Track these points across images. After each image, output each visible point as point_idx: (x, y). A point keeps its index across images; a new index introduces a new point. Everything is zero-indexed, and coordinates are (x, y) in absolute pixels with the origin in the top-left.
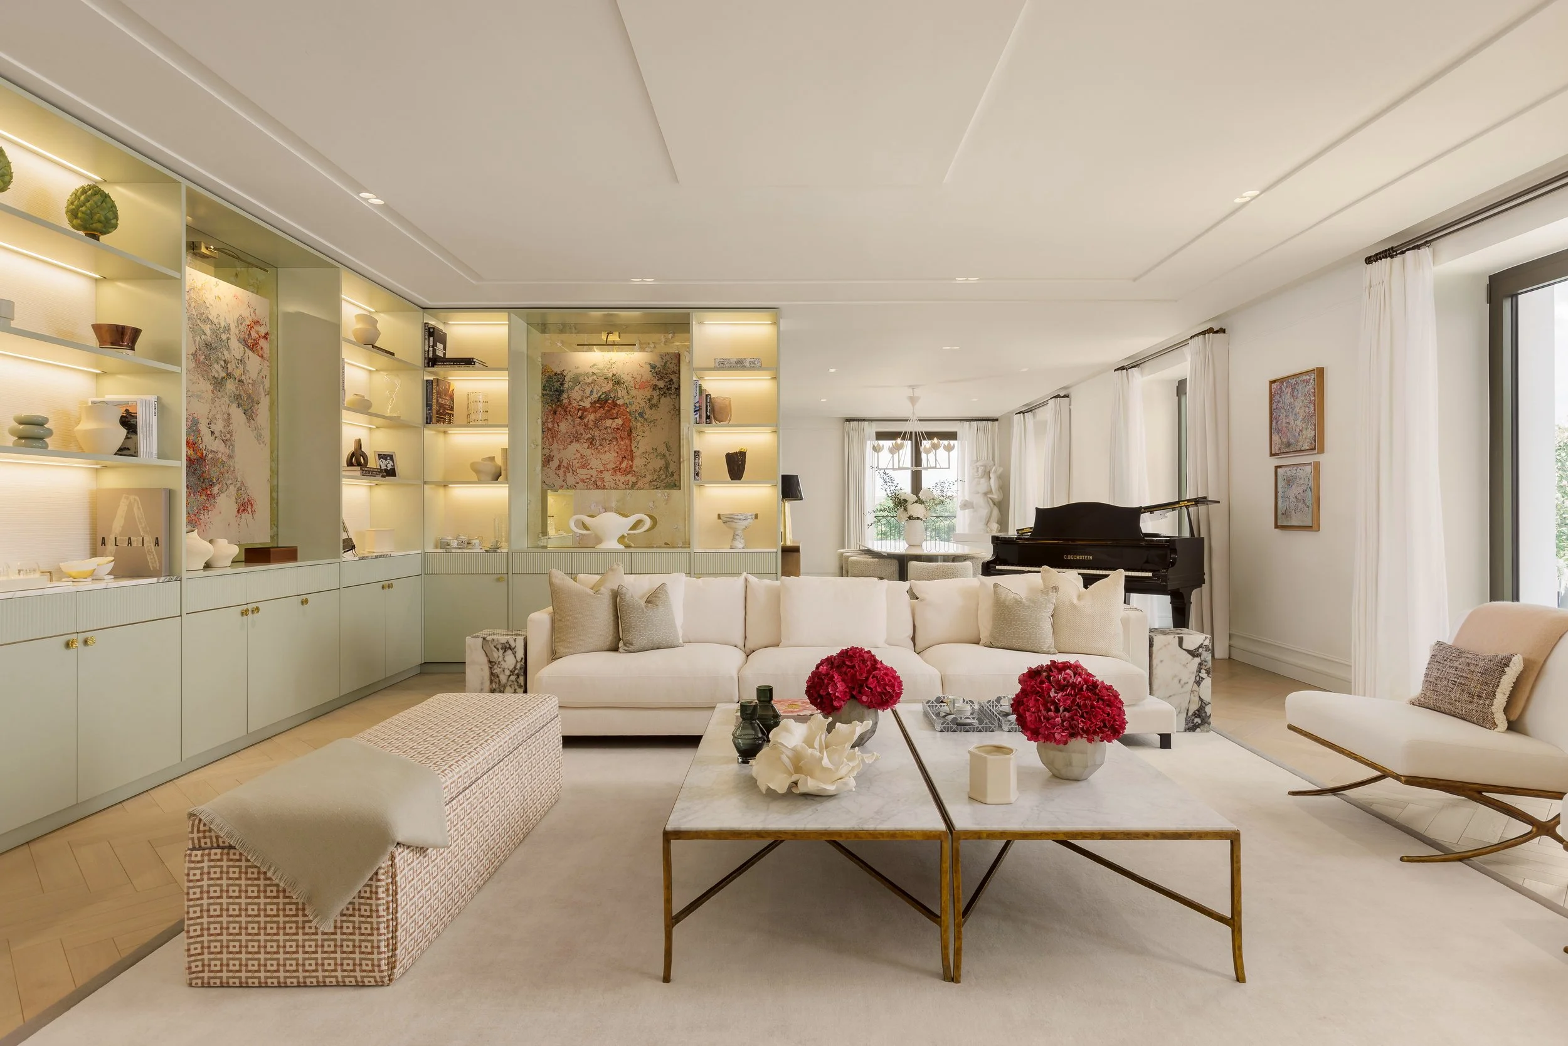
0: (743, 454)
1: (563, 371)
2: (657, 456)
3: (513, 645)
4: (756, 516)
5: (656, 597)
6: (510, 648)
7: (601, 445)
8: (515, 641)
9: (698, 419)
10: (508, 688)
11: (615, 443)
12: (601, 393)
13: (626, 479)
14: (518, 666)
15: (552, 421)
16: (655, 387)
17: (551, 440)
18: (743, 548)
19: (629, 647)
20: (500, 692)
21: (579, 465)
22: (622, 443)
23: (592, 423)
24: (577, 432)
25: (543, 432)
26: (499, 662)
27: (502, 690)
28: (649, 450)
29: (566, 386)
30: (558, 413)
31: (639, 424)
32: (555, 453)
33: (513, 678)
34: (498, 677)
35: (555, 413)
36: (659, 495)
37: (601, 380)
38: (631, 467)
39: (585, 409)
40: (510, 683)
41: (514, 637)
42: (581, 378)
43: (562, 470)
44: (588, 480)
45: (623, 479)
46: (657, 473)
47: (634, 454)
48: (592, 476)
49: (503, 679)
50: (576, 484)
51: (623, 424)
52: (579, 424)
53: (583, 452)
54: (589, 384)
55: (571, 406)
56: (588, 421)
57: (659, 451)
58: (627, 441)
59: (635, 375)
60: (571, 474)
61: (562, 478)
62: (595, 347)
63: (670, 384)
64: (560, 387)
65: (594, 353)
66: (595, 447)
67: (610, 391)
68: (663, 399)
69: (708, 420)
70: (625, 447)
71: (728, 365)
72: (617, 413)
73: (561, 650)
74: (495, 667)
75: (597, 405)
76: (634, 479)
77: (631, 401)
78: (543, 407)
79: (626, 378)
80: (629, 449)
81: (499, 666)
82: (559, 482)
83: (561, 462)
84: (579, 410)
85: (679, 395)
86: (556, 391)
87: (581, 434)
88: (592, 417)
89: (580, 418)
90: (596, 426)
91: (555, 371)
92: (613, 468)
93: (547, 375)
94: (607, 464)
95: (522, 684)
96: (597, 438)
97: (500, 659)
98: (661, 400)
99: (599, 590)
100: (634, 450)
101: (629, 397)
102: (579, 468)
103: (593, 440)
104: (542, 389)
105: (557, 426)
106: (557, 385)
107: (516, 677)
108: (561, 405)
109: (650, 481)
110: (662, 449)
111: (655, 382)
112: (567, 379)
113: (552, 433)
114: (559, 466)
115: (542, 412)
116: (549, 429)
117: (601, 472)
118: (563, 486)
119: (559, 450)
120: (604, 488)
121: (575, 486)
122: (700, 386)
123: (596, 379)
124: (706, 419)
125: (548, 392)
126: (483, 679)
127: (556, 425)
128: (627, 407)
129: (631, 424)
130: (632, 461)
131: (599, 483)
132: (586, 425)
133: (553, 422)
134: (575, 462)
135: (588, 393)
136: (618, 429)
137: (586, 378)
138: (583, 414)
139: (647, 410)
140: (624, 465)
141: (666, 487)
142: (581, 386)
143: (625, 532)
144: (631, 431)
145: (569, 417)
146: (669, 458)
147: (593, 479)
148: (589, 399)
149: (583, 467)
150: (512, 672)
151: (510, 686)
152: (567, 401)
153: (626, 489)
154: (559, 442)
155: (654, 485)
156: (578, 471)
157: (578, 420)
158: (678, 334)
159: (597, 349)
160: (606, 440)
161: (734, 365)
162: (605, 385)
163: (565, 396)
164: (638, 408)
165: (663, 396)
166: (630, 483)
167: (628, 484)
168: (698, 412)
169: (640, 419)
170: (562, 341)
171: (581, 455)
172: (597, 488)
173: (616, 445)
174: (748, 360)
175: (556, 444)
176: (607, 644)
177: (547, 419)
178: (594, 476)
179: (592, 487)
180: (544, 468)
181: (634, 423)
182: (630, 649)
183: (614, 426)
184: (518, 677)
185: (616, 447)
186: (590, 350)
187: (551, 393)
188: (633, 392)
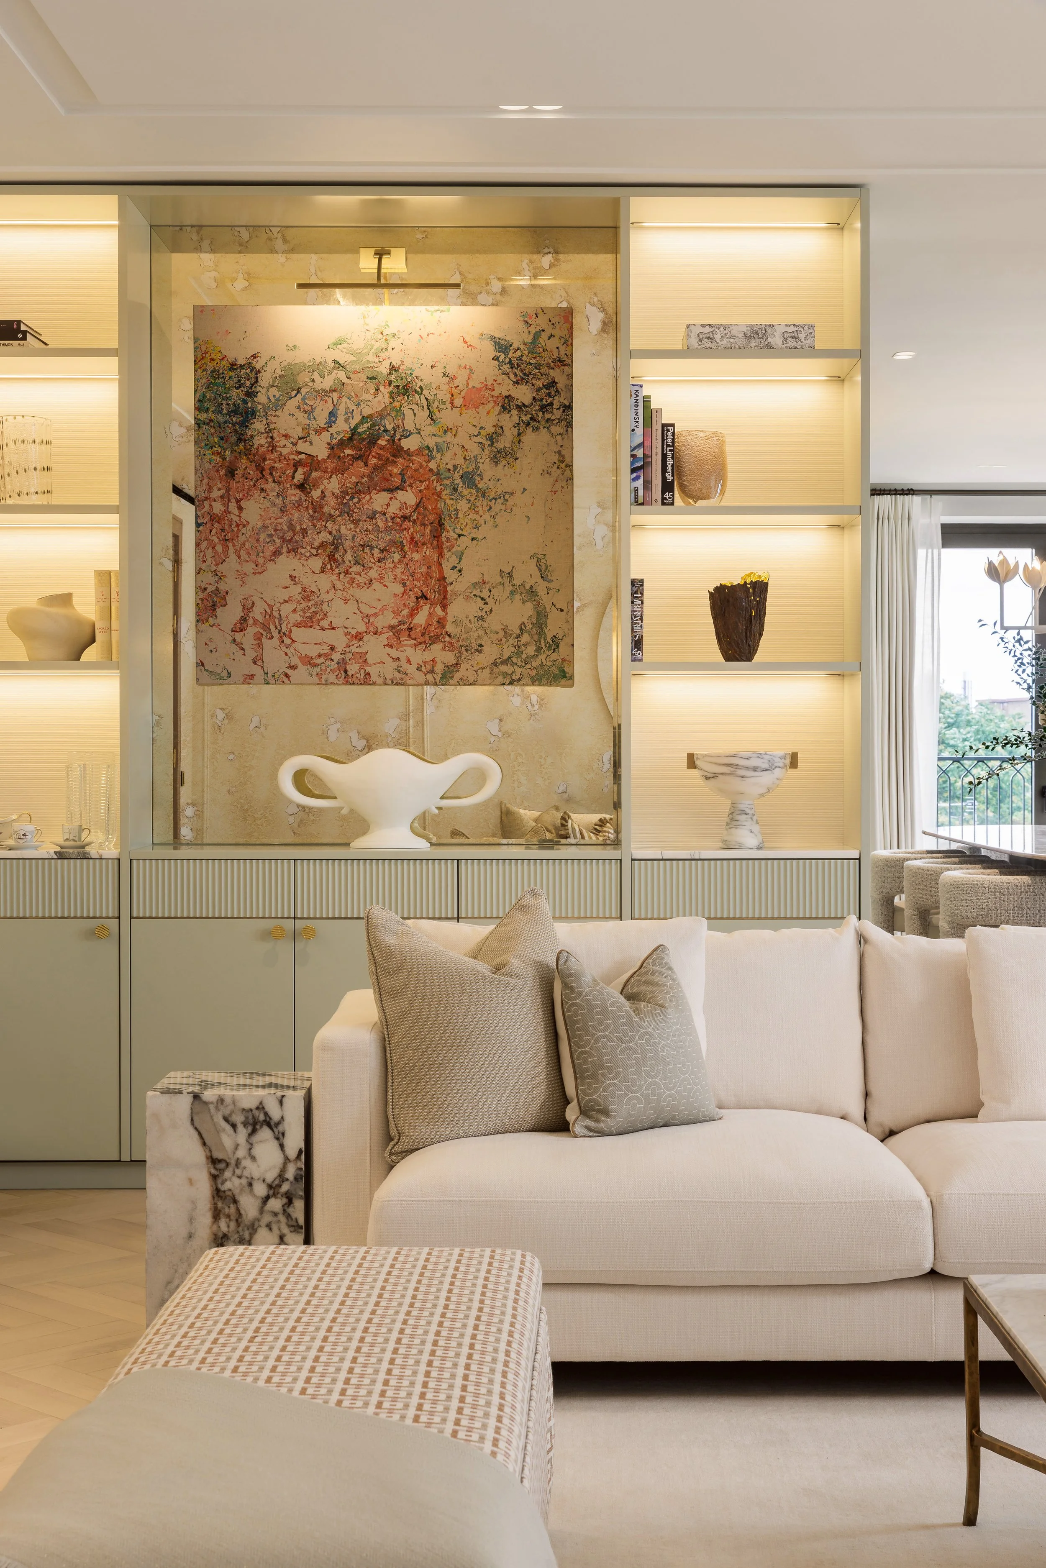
0: (760, 589)
1: (254, 356)
2: (512, 593)
3: (275, 1114)
4: (794, 758)
5: (648, 983)
6: (268, 1123)
7: (357, 563)
8: (281, 1103)
9: (641, 493)
10: (262, 1232)
11: (397, 557)
12: (357, 418)
13: (428, 656)
14: (291, 1173)
15: (222, 497)
16: (507, 404)
17: (219, 548)
18: (759, 848)
19: (597, 1121)
20: (241, 1241)
21: (297, 617)
22: (416, 556)
23: (332, 502)
24: (291, 527)
25: (198, 525)
26: (238, 1163)
27: (246, 1235)
28: (493, 577)
29: (261, 398)
30: (239, 472)
31: (463, 506)
32: (231, 583)
33: (276, 1204)
34: (235, 1202)
35: (231, 473)
36: (517, 700)
37: (358, 383)
38: (441, 622)
39: (312, 463)
40: (267, 1218)
41: (280, 1093)
42: (304, 378)
43: (251, 630)
44: (322, 660)
45: (418, 656)
46: (512, 641)
47: (449, 588)
48: (332, 648)
49: (249, 1206)
50: (289, 672)
51: (418, 505)
52: (298, 505)
53: (308, 581)
54: (324, 394)
55: (276, 455)
56: (323, 496)
57: (517, 581)
58: (429, 552)
59: (451, 370)
60: (276, 641)
61: (251, 654)
62: (338, 293)
63: (549, 395)
64: (245, 402)
65: (338, 307)
66: (342, 568)
67: (382, 415)
68: (529, 437)
69: (667, 495)
70: (424, 569)
71: (724, 342)
72: (402, 474)
73: (414, 1130)
74: (227, 1174)
75: (348, 451)
76: (449, 658)
77: (439, 440)
78: (199, 456)
79: (426, 376)
80: (436, 574)
81: (238, 1172)
82: (244, 666)
83: (247, 608)
84: (296, 465)
85: (570, 425)
86: (235, 412)
87: (304, 532)
88: (333, 485)
89: (301, 487)
90: (346, 511)
91: (231, 358)
92: (392, 628)
93: (210, 367)
94: (376, 615)
95: (301, 1221)
96: (347, 544)
97: (241, 1153)
98: (524, 439)
99: (504, 965)
100: (451, 576)
101: (434, 429)
102: (298, 625)
103: (336, 548)
104: (196, 409)
105: (236, 511)
106: (237, 395)
107: (285, 1200)
108: (247, 452)
109: (495, 664)
110: (526, 574)
111: (506, 387)
112: (265, 379)
113: (223, 530)
114: (243, 620)
115: (196, 470)
116: (214, 518)
117: (359, 637)
118: (252, 676)
119: (242, 577)
120: (367, 680)
121: (287, 675)
122: (647, 401)
123: (345, 380)
124: (663, 493)
125: (211, 415)
126: (194, 1208)
127: (233, 506)
128: (430, 458)
129: (441, 505)
130: (444, 607)
131: (353, 668)
132: (317, 508)
133: (225, 498)
134: (286, 609)
135: (322, 418)
136: (405, 518)
137: (316, 376)
138: (307, 476)
139: (486, 467)
140: (421, 619)
141: (536, 680)
142: (303, 399)
143: (432, 803)
144: (441, 524)
145: (271, 485)
146: (546, 601)
147: (336, 656)
148: (326, 436)
149: (309, 622)
150: (273, 1189)
151: (269, 1226)
152: (263, 441)
153: (427, 683)
154: (243, 553)
155: (505, 675)
156: (297, 633)
157: (294, 494)
158: (571, 257)
159: (344, 297)
160: (372, 548)
161: (741, 341)
162: (371, 397)
163: (258, 425)
164: (459, 460)
165: (529, 430)
166: (439, 668)
167: (432, 671)
168: (641, 473)
169: (465, 492)
170: (248, 274)
171: (304, 590)
172: (348, 679)
173: (400, 561)
174: (780, 330)
175: (233, 557)
176: (532, 1114)
177: (210, 489)
178: (340, 648)
179: (332, 678)
180: (204, 627)
181: (449, 502)
182: (602, 1125)
183: (394, 509)
184: (290, 1202)
185: (401, 568)
186: (327, 301)
187: (221, 418)
188: (448, 417)
